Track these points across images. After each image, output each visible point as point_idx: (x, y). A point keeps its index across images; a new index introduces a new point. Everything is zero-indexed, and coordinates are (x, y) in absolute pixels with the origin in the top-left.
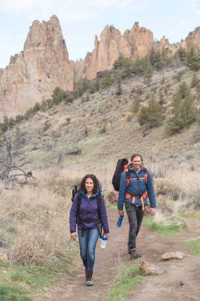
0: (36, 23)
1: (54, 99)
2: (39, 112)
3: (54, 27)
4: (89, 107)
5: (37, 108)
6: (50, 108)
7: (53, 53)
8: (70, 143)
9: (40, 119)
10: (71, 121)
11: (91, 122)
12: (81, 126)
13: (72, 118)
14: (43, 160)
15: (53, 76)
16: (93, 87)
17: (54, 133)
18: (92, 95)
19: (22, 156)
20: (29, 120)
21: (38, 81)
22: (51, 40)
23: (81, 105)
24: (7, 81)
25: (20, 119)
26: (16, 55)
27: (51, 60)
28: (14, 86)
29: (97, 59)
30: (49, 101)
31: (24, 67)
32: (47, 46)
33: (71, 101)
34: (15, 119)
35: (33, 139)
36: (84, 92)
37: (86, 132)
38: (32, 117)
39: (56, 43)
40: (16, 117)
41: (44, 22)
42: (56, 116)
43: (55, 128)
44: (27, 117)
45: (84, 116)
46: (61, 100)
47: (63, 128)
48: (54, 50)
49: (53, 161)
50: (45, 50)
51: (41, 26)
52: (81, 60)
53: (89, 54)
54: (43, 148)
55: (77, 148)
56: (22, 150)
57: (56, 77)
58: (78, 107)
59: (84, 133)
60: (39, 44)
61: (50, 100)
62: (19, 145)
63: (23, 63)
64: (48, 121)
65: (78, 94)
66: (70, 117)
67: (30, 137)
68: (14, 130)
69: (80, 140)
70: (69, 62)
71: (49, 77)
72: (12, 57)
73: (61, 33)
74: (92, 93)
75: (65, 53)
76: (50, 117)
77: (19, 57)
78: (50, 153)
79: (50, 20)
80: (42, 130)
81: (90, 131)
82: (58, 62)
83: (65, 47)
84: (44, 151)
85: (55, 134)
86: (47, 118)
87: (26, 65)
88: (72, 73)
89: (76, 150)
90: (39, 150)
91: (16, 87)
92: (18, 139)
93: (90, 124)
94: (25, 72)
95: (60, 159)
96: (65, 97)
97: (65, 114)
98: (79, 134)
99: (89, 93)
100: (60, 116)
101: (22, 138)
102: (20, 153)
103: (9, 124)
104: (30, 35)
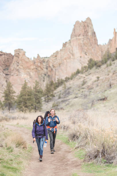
0: (77, 22)
1: (89, 66)
2: (79, 75)
3: (88, 24)
4: (112, 69)
5: (78, 72)
6: (86, 71)
7: (88, 40)
8: (99, 93)
9: (80, 78)
10: (100, 79)
11: (113, 78)
12: (106, 82)
13: (101, 76)
14: (81, 105)
15: (89, 54)
16: (114, 57)
17: (88, 87)
18: (113, 62)
19: (67, 102)
20: (73, 79)
21: (79, 57)
22: (86, 32)
23: (106, 69)
24: (61, 58)
25: (67, 79)
26: (66, 43)
27: (87, 44)
28: (65, 61)
29: (115, 43)
30: (85, 67)
31: (71, 49)
32: (85, 36)
33: (100, 66)
34: (64, 79)
35: (75, 91)
36: (108, 61)
37: (110, 85)
38: (75, 77)
39: (90, 34)
40: (65, 78)
41: (82, 22)
42: (90, 76)
43: (89, 83)
44: (71, 78)
45: (108, 75)
46: (93, 66)
47: (94, 83)
48: (89, 39)
49: (88, 105)
50: (83, 38)
51: (80, 24)
52: (106, 44)
53: (110, 40)
54: (81, 97)
55: (104, 96)
56: (68, 98)
57: (90, 55)
58: (104, 70)
59: (109, 86)
60: (80, 35)
61: (86, 66)
62: (66, 95)
63: (70, 47)
64: (85, 80)
65: (104, 62)
66: (99, 76)
67: (73, 90)
68: (63, 86)
69: (106, 90)
70: (98, 45)
71: (86, 55)
72: (64, 43)
73: (93, 28)
74: (113, 60)
75: (96, 40)
76: (86, 77)
77: (68, 43)
78: (86, 100)
79: (86, 20)
80: (81, 85)
81: (113, 84)
82: (91, 45)
83: (95, 36)
84: (82, 98)
85: (90, 87)
86: (84, 77)
87: (72, 48)
88: (100, 52)
89: (103, 98)
90: (78, 98)
91: (66, 61)
92: (65, 91)
93: (113, 80)
94: (71, 52)
95: (92, 104)
96: (96, 64)
97: (96, 75)
98: (105, 86)
99: (111, 61)
100: (93, 76)
101: (68, 91)
102: (66, 101)
103: (60, 83)
104: (74, 30)
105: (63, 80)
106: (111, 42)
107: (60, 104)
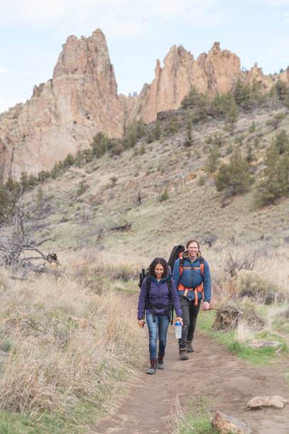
0: (71, 39)
1: (95, 150)
2: (72, 168)
3: (98, 47)
4: (145, 162)
5: (69, 162)
6: (87, 161)
7: (95, 84)
8: (116, 214)
9: (73, 177)
10: (117, 182)
11: (146, 185)
12: (132, 190)
13: (120, 177)
14: (76, 237)
15: (95, 117)
16: (151, 134)
17: (92, 198)
18: (150, 145)
19: (45, 231)
20: (58, 178)
21: (72, 123)
22: (92, 64)
23: (133, 159)
24: (28, 121)
25: (44, 177)
26: (42, 85)
27: (92, 93)
28: (37, 129)
29: (157, 94)
30: (86, 152)
31: (53, 102)
32: (87, 73)
33: (118, 153)
34: (37, 177)
35: (62, 206)
36: (138, 141)
37: (140, 199)
38: (62, 174)
39: (99, 69)
40: (39, 174)
41: (83, 38)
42: (97, 174)
43: (94, 191)
44: (54, 175)
45: (137, 175)
46: (103, 152)
47: (105, 192)
48: (97, 80)
49: (89, 238)
50: (84, 79)
51: (79, 44)
52: (135, 94)
53: (147, 87)
54: (77, 219)
55: (125, 221)
56: (46, 221)
57: (98, 118)
58: (127, 162)
59: (136, 199)
60: (76, 70)
61: (88, 150)
62: (41, 214)
63: (51, 96)
64: (85, 181)
65: (129, 143)
66: (117, 176)
67: (58, 204)
68: (35, 192)
69: (130, 209)
70: (117, 97)
71: (88, 118)
72: (36, 87)
73: (108, 55)
74: (150, 142)
75: (113, 84)
76: (88, 175)
77: (47, 88)
78: (85, 227)
79: (93, 36)
80: (75, 194)
81: (144, 197)
82: (101, 96)
83: (112, 75)
84: (77, 223)
85: (95, 200)
86: (84, 176)
87: (56, 99)
88: (122, 113)
89: (124, 224)
90: (70, 222)
91: (41, 130)
92: (41, 205)
93: (145, 188)
94: (53, 109)
95: (99, 236)
96: (110, 147)
97: (109, 172)
98: (128, 201)
99: (145, 143)
100: (102, 174)
101: (46, 204)
102: (42, 226)
103: (28, 184)
104: (63, 57)
105: (35, 179)
106: (149, 91)
107: (30, 233)
